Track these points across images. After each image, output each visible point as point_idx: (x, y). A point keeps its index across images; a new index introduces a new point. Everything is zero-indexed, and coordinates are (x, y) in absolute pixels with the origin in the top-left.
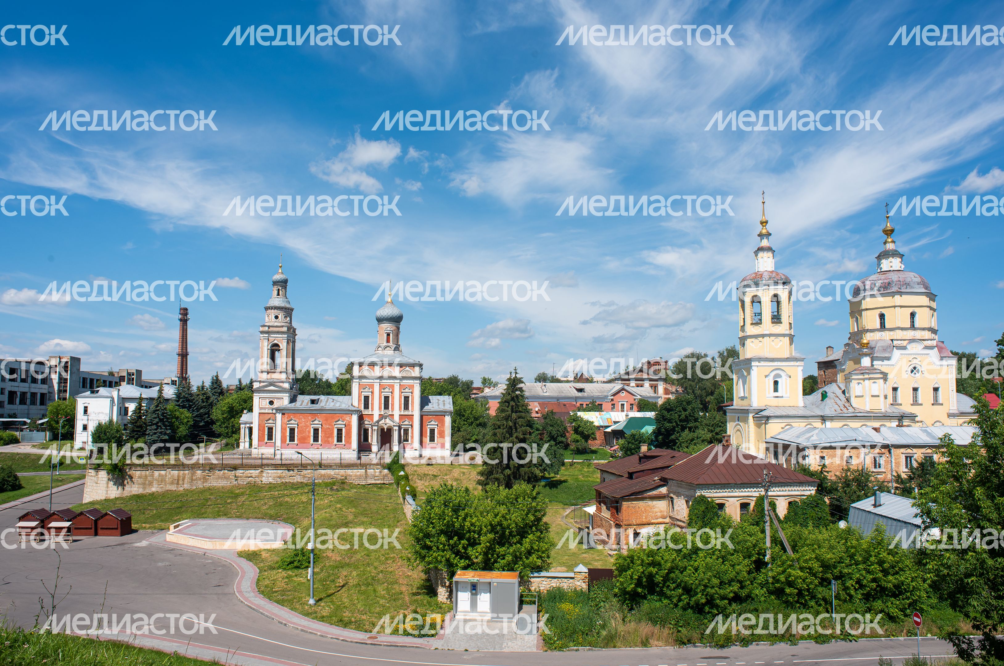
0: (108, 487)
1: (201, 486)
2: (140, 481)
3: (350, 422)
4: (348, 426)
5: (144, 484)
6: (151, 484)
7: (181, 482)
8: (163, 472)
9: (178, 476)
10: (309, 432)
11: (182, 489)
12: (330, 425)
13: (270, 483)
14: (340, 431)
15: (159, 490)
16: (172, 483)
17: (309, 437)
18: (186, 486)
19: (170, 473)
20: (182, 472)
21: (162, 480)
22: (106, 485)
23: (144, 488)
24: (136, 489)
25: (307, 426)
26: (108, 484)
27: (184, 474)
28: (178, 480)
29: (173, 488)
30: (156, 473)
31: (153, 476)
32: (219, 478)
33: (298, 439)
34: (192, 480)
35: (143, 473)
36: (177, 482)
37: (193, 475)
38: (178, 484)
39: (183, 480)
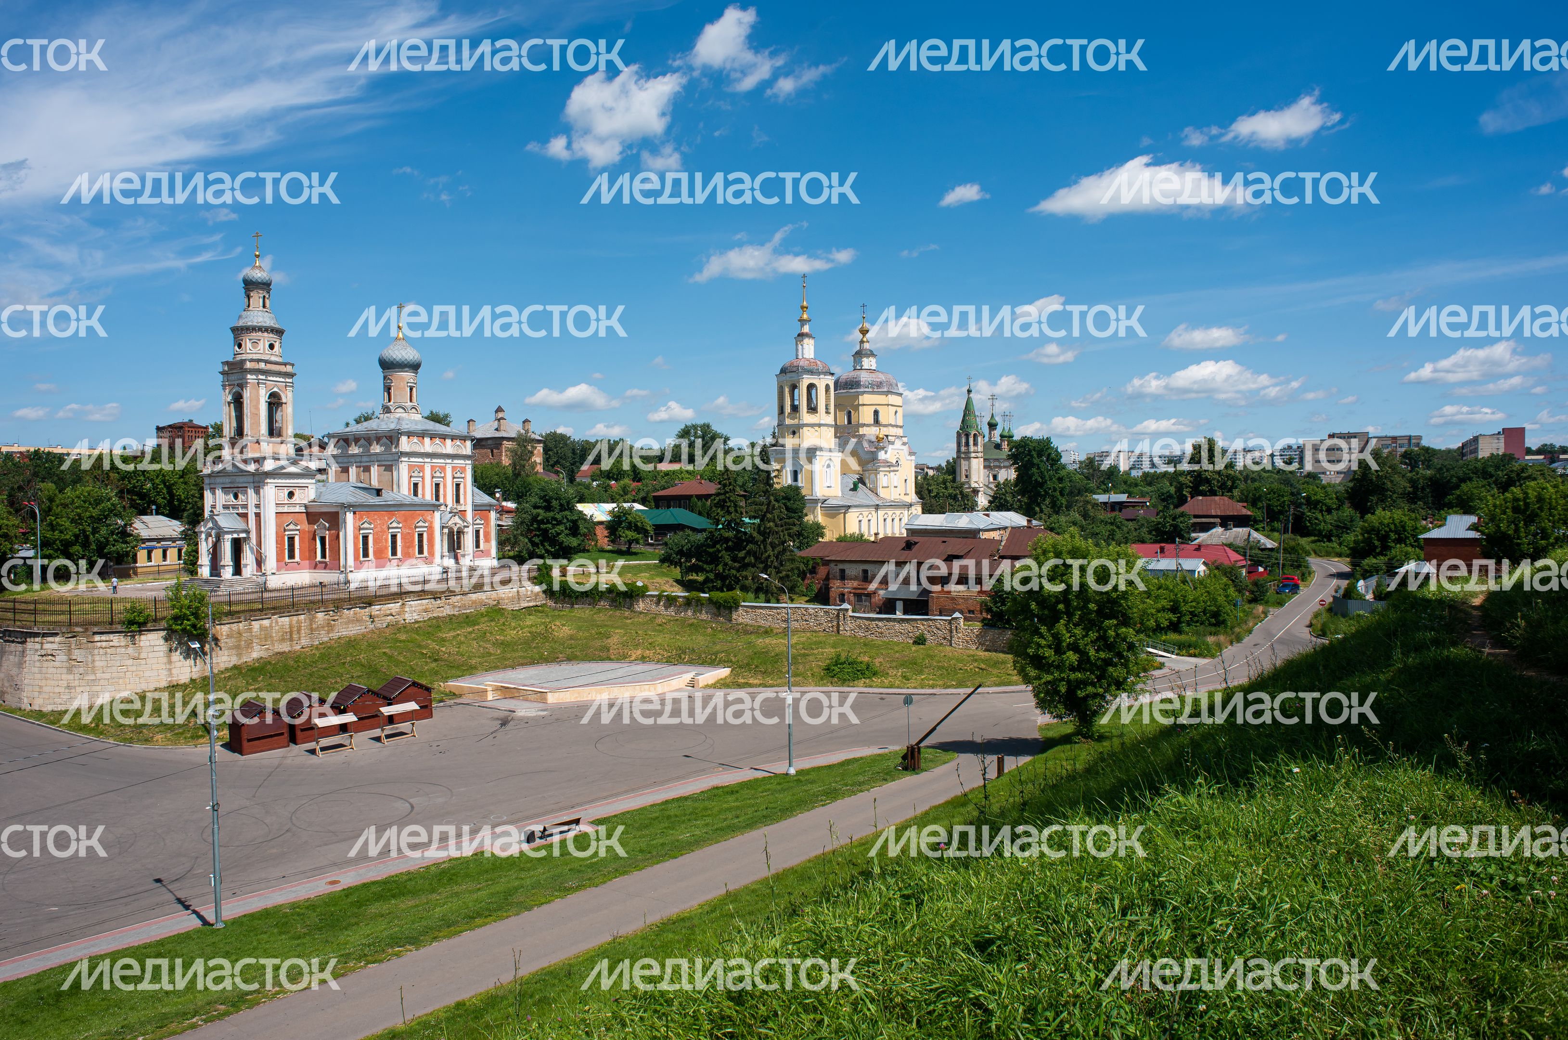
0: (170, 662)
1: (326, 639)
2: (231, 642)
3: (431, 523)
4: (431, 529)
5: (238, 647)
6: (249, 645)
7: (295, 636)
8: (266, 623)
9: (291, 627)
10: (387, 540)
11: (298, 647)
12: (410, 528)
13: (417, 622)
14: (421, 536)
15: (264, 654)
16: (283, 640)
17: (387, 548)
18: (304, 642)
19: (277, 622)
20: (295, 618)
21: (266, 635)
22: (165, 660)
23: (239, 655)
24: (225, 658)
25: (383, 532)
26: (169, 657)
27: (299, 622)
28: (291, 633)
29: (285, 647)
30: (256, 625)
31: (250, 630)
32: (350, 621)
33: (375, 553)
34: (312, 629)
35: (234, 627)
36: (289, 635)
37: (312, 620)
38: (291, 640)
39: (299, 631)
